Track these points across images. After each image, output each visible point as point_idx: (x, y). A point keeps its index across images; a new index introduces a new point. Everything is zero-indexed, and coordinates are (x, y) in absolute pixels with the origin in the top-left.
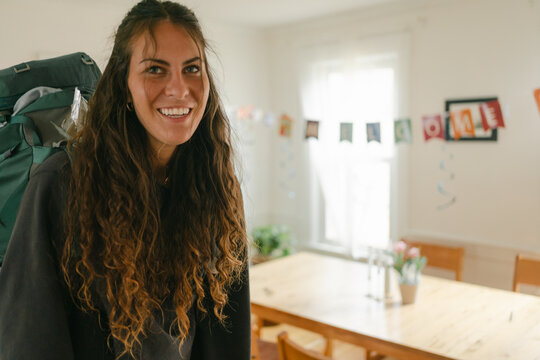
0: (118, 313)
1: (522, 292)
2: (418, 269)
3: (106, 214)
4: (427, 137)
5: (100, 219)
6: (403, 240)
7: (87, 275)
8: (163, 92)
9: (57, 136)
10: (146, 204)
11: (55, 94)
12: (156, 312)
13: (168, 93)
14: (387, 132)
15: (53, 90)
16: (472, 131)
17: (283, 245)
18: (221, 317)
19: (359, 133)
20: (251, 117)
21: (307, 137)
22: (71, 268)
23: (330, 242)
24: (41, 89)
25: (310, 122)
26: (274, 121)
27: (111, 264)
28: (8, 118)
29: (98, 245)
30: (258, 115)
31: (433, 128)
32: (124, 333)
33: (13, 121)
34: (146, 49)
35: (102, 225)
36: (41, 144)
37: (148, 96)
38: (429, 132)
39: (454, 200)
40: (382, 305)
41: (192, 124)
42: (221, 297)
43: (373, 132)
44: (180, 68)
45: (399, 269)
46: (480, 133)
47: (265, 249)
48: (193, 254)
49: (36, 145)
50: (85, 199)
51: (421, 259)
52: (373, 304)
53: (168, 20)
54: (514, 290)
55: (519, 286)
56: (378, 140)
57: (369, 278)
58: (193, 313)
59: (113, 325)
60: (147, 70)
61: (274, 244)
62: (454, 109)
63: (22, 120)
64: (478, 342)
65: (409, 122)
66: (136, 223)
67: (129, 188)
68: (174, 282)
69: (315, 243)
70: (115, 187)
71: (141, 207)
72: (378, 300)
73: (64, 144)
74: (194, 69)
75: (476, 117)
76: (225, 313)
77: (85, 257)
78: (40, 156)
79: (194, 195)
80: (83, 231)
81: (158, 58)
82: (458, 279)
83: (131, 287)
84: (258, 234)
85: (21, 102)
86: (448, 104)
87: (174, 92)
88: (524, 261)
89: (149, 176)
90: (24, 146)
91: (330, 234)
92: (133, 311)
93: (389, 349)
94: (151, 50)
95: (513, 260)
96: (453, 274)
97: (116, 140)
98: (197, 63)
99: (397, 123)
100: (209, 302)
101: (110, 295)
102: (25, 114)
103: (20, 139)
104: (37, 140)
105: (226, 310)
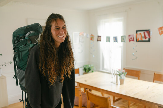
0: (50, 77)
1: (156, 82)
2: (124, 75)
3: (47, 57)
4: (130, 41)
5: (46, 58)
6: (124, 69)
7: (44, 69)
8: (59, 33)
9: (36, 42)
10: (55, 55)
11: (34, 33)
12: (57, 77)
13: (60, 33)
14: (119, 39)
15: (34, 32)
16: (142, 39)
17: (92, 70)
18: (70, 77)
19: (112, 39)
20: (83, 35)
21: (98, 41)
22: (41, 68)
23: (105, 69)
24: (31, 32)
25: (98, 36)
26: (89, 36)
27: (49, 67)
28: (24, 38)
29: (46, 63)
30: (85, 35)
31: (131, 38)
32: (51, 80)
33: (26, 39)
34: (55, 25)
35: (47, 59)
36: (31, 43)
37: (56, 34)
38: (130, 39)
39: (137, 58)
40: (115, 84)
41: (64, 38)
42: (70, 73)
43: (116, 39)
44: (62, 27)
45: (120, 75)
46: (144, 39)
47: (87, 71)
48: (64, 64)
49: (30, 43)
50: (43, 55)
51: (125, 73)
52: (113, 84)
53: (59, 18)
54: (154, 82)
55: (155, 81)
56: (117, 42)
57: (112, 78)
58: (65, 76)
59: (49, 79)
60: (56, 29)
61: (89, 69)
62: (138, 33)
63: (27, 38)
64: (138, 93)
65: (125, 36)
66: (53, 59)
67: (52, 52)
68: (61, 70)
69: (101, 70)
70: (49, 52)
71: (54, 55)
72: (114, 83)
73: (37, 43)
74: (64, 28)
75: (143, 35)
76: (70, 76)
77: (44, 66)
78: (31, 46)
79: (64, 52)
80: (43, 61)
81: (58, 26)
82: (138, 79)
83: (53, 71)
84: (85, 67)
85: (27, 35)
86: (137, 31)
87: (61, 33)
88: (156, 74)
89: (55, 49)
90: (28, 44)
91: (105, 67)
92: (53, 76)
93: (115, 95)
94: (56, 25)
95: (153, 74)
96: (137, 78)
97: (49, 42)
98: (65, 26)
99: (122, 37)
100: (67, 74)
101: (48, 73)
102: (28, 37)
103: (27, 42)
104: (31, 42)
105: (71, 76)
